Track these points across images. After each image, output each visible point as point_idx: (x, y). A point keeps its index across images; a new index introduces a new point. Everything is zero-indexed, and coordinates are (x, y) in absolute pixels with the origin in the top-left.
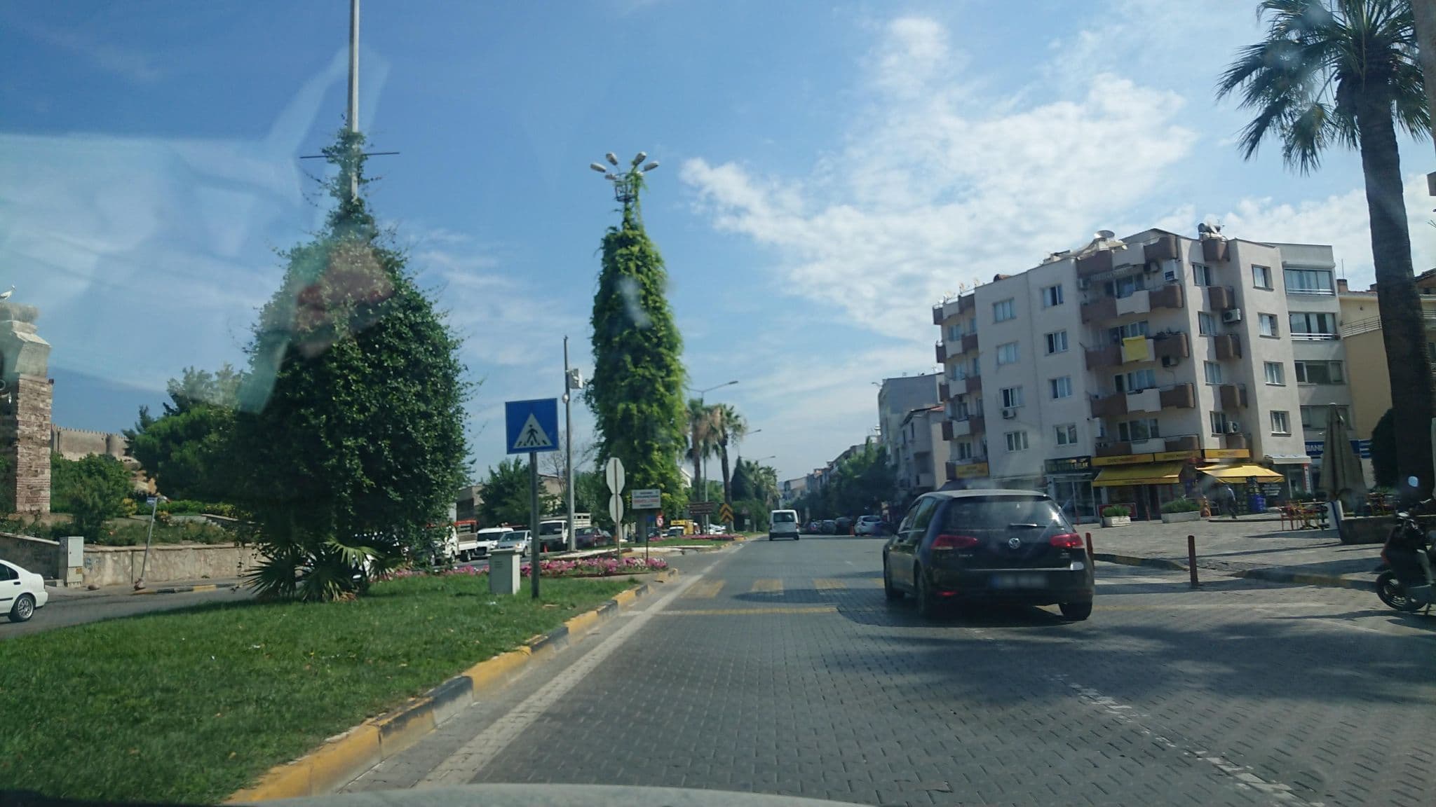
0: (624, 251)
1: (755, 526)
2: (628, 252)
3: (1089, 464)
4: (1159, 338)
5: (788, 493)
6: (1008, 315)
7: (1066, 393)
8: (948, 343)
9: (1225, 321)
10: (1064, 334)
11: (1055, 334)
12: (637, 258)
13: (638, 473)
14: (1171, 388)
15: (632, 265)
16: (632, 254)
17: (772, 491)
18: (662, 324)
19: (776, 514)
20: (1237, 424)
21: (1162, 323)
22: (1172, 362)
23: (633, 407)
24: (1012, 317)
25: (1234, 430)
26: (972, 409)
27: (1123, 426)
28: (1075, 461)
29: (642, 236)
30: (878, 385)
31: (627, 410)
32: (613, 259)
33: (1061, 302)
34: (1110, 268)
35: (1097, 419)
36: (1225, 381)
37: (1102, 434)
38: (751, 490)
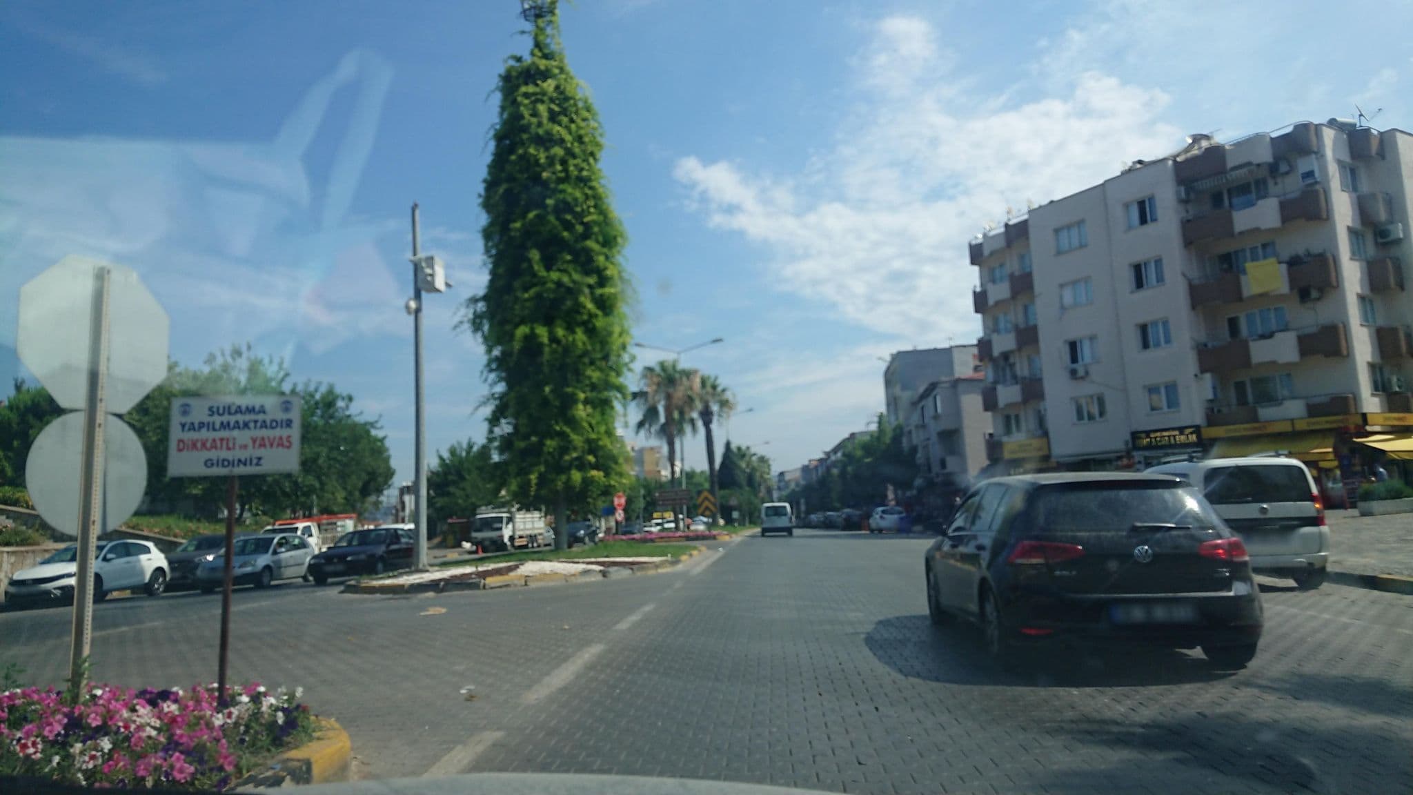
0: (531, 89)
1: (747, 519)
2: (537, 90)
3: (1199, 437)
4: (1294, 263)
5: (782, 484)
6: (1075, 242)
7: (1162, 339)
8: (990, 287)
9: (1380, 240)
10: (1158, 262)
11: (1145, 264)
12: (552, 100)
13: (552, 438)
14: (1313, 330)
15: (542, 108)
16: (544, 93)
17: (765, 480)
18: (591, 203)
19: (768, 508)
20: (1402, 379)
21: (1301, 242)
22: (1314, 294)
23: (542, 332)
24: (1082, 246)
25: (1399, 387)
26: (1022, 369)
27: (1240, 387)
28: (1177, 433)
29: (562, 70)
30: (886, 361)
31: (531, 338)
32: (514, 102)
33: (1154, 220)
34: (1222, 170)
35: (1208, 376)
36: (1381, 322)
37: (1215, 394)
38: (742, 479)
